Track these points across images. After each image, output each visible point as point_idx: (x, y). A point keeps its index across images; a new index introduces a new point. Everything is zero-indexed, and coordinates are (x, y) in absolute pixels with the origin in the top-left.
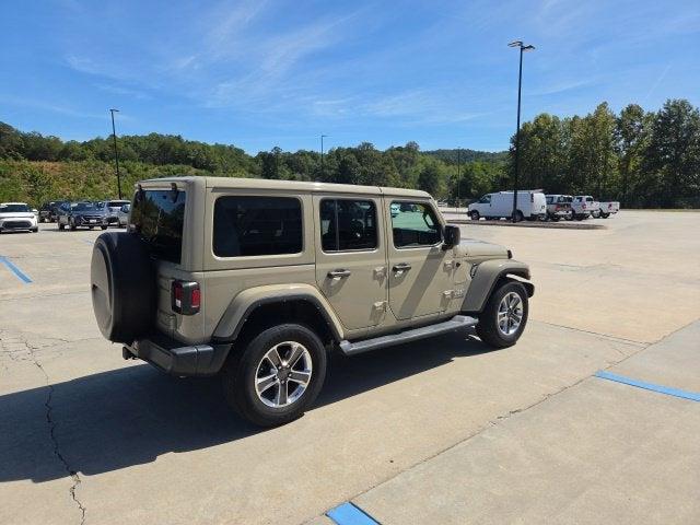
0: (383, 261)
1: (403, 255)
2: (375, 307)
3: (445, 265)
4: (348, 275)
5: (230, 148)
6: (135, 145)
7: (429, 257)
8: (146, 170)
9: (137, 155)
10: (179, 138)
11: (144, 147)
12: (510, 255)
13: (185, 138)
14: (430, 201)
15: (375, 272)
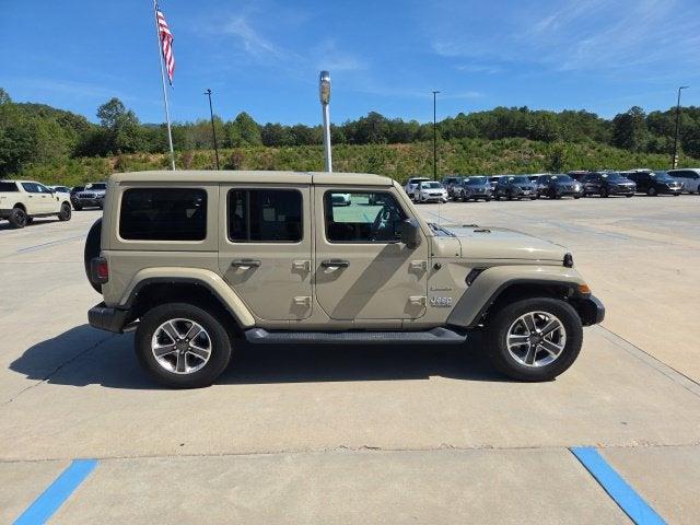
0: (307, 255)
1: (339, 250)
2: (295, 302)
3: (411, 265)
4: (257, 266)
5: (580, 113)
6: (477, 121)
7: (383, 254)
8: (480, 145)
9: (476, 131)
10: (524, 110)
11: (485, 122)
12: (567, 261)
13: (530, 109)
14: (391, 190)
15: (294, 265)
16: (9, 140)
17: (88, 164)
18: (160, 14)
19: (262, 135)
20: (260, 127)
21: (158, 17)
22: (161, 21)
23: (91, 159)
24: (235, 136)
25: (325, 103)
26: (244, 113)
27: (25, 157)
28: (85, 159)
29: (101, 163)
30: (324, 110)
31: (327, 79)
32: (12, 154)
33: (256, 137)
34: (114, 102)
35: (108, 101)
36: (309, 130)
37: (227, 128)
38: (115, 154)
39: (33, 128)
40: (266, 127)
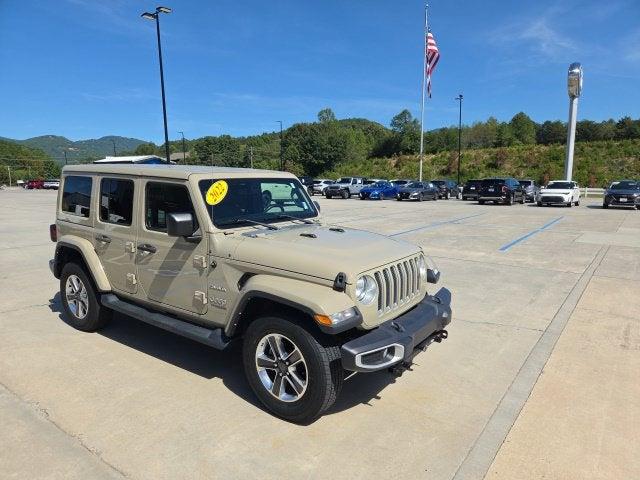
2: (126, 277)
3: (194, 259)
4: (109, 242)
7: (176, 246)
15: (126, 246)
16: (329, 146)
17: (377, 163)
18: (430, 35)
19: (538, 134)
20: (536, 126)
21: (428, 38)
22: (430, 41)
23: (380, 160)
24: (507, 135)
25: (573, 97)
26: (522, 113)
27: (337, 158)
28: (376, 160)
29: (386, 162)
30: (571, 104)
31: (576, 71)
32: (330, 157)
33: (531, 136)
34: (405, 113)
35: (400, 112)
36: (596, 125)
37: (500, 129)
38: (398, 155)
39: (345, 136)
40: (543, 126)
